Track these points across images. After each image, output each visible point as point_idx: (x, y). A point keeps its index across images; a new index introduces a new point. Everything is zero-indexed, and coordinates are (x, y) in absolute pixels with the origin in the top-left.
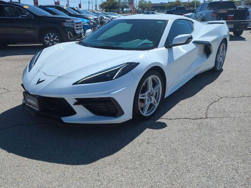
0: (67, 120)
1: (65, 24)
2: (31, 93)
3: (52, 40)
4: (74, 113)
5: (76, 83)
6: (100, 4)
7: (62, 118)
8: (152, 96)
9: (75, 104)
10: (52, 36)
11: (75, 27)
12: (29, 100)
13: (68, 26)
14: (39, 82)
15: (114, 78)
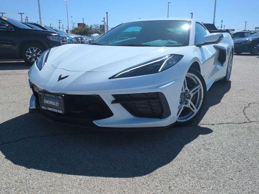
0: (101, 123)
1: (51, 38)
2: (52, 92)
3: (34, 55)
4: (111, 114)
5: (113, 77)
6: (71, 29)
7: (94, 122)
8: (189, 98)
9: (113, 102)
10: (35, 51)
11: (61, 42)
12: (47, 102)
13: (54, 40)
14: (60, 78)
15: (159, 71)
